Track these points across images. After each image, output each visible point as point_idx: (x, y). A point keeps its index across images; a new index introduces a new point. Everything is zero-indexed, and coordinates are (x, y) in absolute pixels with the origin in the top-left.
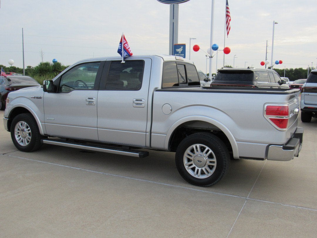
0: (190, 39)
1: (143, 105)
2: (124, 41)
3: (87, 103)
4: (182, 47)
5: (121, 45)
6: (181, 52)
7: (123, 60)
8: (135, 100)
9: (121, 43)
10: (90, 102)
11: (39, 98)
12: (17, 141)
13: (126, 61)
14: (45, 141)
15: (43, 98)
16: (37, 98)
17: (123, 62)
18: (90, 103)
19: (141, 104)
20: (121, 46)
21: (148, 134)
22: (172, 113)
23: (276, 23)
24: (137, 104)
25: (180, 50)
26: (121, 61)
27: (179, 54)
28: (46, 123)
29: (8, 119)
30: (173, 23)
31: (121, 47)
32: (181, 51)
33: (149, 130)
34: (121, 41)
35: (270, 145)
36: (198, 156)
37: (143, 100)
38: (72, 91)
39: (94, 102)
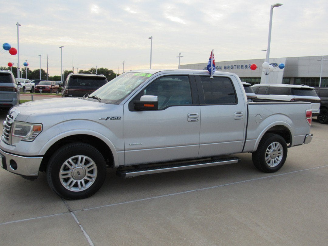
2: (213, 58)
3: (189, 119)
10: (194, 118)
11: (117, 119)
12: (65, 187)
13: (214, 77)
14: (128, 174)
15: (122, 119)
16: (112, 119)
17: (212, 77)
18: (194, 120)
20: (211, 62)
21: (244, 141)
22: (262, 122)
24: (237, 116)
26: (210, 76)
28: (126, 150)
29: (42, 157)
34: (210, 58)
35: (307, 135)
36: (274, 151)
37: (242, 113)
38: (168, 108)
39: (198, 118)
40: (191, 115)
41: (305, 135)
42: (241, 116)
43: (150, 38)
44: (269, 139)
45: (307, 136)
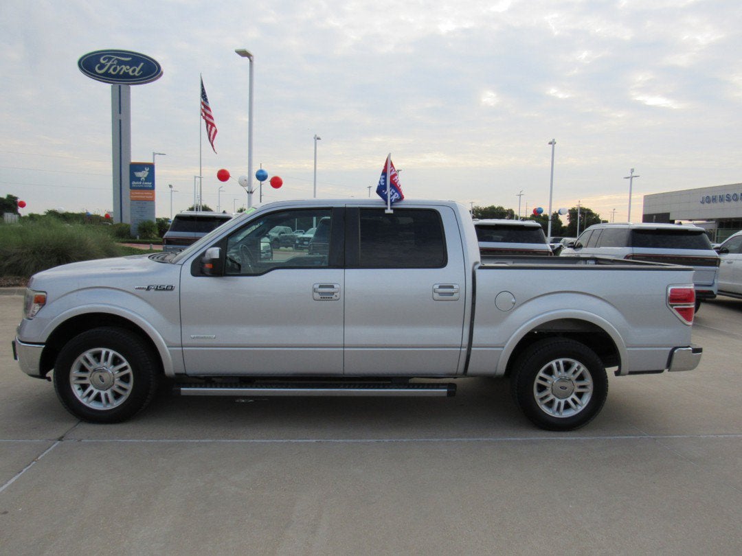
0: (154, 154)
1: (456, 296)
2: (391, 171)
3: (317, 296)
4: (147, 169)
5: (384, 177)
6: (145, 178)
7: (389, 207)
8: (437, 286)
9: (384, 173)
10: (326, 293)
11: (166, 289)
12: (80, 399)
13: (395, 210)
14: (185, 390)
16: (158, 289)
17: (389, 211)
18: (327, 296)
19: (452, 294)
20: (385, 179)
21: (464, 350)
22: (516, 308)
23: (318, 139)
24: (441, 294)
25: (143, 175)
26: (383, 209)
27: (142, 181)
28: (185, 347)
29: (44, 346)
30: (120, 121)
31: (385, 182)
32: (146, 176)
33: (466, 342)
34: (384, 170)
35: (676, 348)
36: (561, 380)
37: (455, 286)
38: (271, 272)
39: (338, 294)
40: (321, 287)
41: (671, 349)
42: (453, 293)
43: (550, 143)
44: (542, 350)
45: (676, 351)
